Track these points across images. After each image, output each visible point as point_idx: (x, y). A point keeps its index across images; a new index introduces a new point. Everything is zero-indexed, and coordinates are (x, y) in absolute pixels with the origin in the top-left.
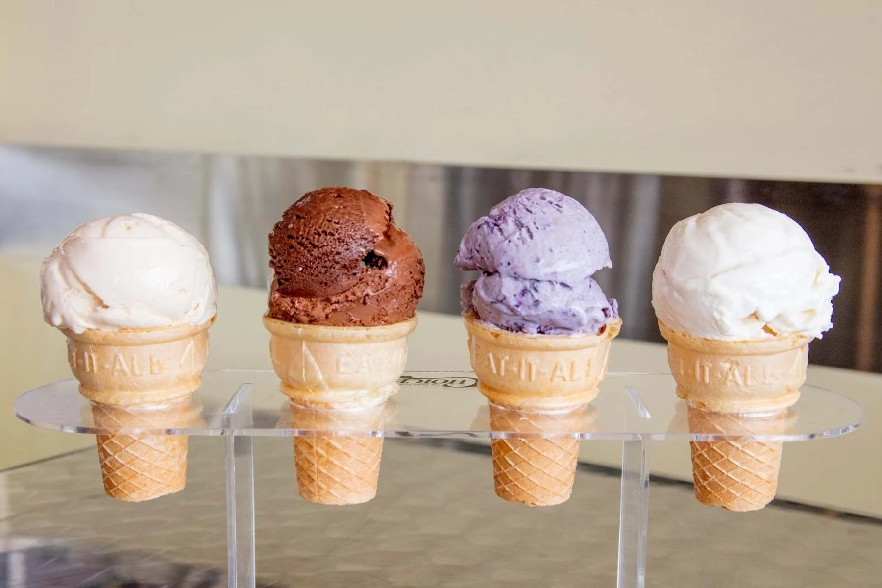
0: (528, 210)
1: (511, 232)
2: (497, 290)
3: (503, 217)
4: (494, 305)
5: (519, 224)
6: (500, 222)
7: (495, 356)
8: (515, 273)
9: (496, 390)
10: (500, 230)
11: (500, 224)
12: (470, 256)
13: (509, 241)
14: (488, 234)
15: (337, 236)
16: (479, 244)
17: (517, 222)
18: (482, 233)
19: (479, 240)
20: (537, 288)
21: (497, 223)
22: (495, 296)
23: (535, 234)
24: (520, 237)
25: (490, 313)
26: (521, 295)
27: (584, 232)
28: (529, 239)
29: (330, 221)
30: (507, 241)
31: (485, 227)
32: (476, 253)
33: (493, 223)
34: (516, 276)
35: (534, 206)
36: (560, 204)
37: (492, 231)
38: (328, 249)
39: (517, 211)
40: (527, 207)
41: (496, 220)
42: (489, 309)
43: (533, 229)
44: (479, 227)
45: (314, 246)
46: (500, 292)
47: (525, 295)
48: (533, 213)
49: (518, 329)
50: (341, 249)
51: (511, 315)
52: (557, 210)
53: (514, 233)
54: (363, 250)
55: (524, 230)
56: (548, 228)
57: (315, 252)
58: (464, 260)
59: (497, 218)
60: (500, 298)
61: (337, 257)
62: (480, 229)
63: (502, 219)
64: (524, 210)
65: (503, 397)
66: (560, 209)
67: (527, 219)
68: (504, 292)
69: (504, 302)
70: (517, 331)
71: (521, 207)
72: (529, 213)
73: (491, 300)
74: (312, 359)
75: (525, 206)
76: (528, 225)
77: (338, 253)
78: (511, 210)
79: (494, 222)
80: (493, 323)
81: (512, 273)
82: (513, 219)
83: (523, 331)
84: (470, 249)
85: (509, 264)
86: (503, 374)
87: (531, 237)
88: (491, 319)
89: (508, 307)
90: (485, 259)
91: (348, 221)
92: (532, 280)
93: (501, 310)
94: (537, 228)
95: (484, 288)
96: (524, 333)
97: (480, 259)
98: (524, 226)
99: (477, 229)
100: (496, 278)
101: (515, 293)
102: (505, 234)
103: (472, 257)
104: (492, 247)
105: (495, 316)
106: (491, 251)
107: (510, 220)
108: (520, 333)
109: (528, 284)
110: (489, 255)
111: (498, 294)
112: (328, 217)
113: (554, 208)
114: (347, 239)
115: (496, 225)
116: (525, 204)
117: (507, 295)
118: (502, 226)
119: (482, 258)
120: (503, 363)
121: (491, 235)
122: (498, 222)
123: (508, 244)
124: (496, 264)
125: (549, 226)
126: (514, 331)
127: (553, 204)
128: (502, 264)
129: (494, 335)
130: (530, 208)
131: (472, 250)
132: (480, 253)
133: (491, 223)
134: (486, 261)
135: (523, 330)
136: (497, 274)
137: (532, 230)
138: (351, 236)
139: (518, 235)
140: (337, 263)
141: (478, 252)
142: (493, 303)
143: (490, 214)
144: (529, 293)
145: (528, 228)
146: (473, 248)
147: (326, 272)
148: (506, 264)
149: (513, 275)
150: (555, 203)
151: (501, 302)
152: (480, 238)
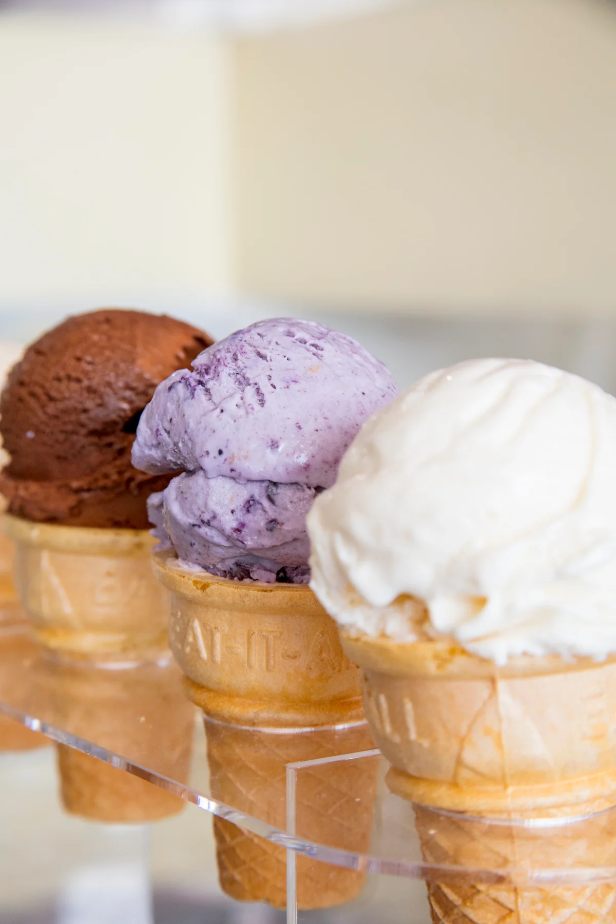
0: (259, 354)
1: (225, 394)
2: (200, 502)
3: (213, 368)
4: (196, 528)
5: (242, 380)
6: (207, 377)
7: (204, 626)
8: (232, 470)
9: (210, 690)
10: (207, 390)
11: (208, 381)
12: (155, 442)
13: (222, 411)
14: (185, 399)
15: (86, 383)
16: (169, 418)
17: (239, 376)
18: (176, 399)
19: (170, 411)
20: (272, 497)
21: (201, 379)
22: (198, 513)
23: (267, 397)
24: (240, 402)
25: (192, 545)
26: (244, 511)
27: (364, 394)
28: (257, 407)
29: (79, 359)
30: (218, 410)
31: (180, 388)
32: (165, 435)
33: (196, 380)
34: (233, 474)
35: (271, 347)
36: (320, 343)
37: (193, 395)
38: (70, 404)
39: (239, 357)
40: (259, 350)
41: (200, 373)
42: (189, 538)
43: (266, 388)
44: (170, 388)
45: (51, 399)
46: (206, 505)
47: (251, 509)
48: (268, 359)
49: (243, 574)
50: (89, 404)
51: (229, 547)
52: (314, 354)
53: (231, 396)
54: (125, 406)
55: (250, 391)
56: (292, 385)
57: (51, 409)
58: (147, 452)
59: (203, 371)
60: (206, 517)
61: (83, 417)
62: (173, 390)
63: (211, 371)
64: (253, 355)
65: (221, 704)
66: (320, 352)
67: (257, 372)
68: (213, 505)
69: (213, 523)
70: (241, 579)
71: (247, 348)
72: (261, 359)
73: (192, 521)
74: (55, 581)
75: (254, 347)
76: (256, 380)
77: (85, 411)
78: (229, 356)
79: (198, 377)
80: (199, 564)
81: (226, 469)
82: (232, 372)
83: (251, 578)
84: (155, 430)
85: (220, 452)
86: (218, 658)
87: (262, 402)
88: (195, 556)
89: (221, 531)
90: (180, 445)
91: (108, 359)
92: (262, 481)
93: (208, 538)
94: (274, 387)
95: (179, 498)
96: (255, 580)
97: (171, 446)
98: (251, 382)
99: (167, 391)
100: (199, 478)
101: (232, 507)
102: (216, 399)
103: (159, 444)
104: (192, 424)
105: (200, 551)
106: (189, 431)
107: (225, 372)
108: (247, 581)
109: (257, 491)
110: (186, 437)
111: (203, 509)
112: (78, 353)
113: (308, 350)
114: (102, 389)
115: (200, 383)
116: (255, 344)
117: (219, 510)
118: (210, 385)
119: (176, 444)
120: (218, 637)
121: (190, 401)
122: (204, 377)
123: (218, 416)
124: (198, 453)
125: (295, 382)
126: (236, 578)
127: (308, 344)
128: (208, 453)
129: (199, 586)
130: (263, 352)
131: (158, 430)
132: (172, 434)
133: (191, 380)
134: (181, 449)
135: (251, 575)
136: (201, 473)
137: (263, 390)
138: (109, 385)
139: (237, 399)
140: (83, 425)
141: (168, 433)
142: (194, 525)
143: (192, 364)
144: (259, 506)
145: (256, 387)
146: (160, 427)
147: (66, 440)
148: (217, 453)
149: (228, 473)
150: (312, 342)
151: (208, 524)
152: (171, 407)
